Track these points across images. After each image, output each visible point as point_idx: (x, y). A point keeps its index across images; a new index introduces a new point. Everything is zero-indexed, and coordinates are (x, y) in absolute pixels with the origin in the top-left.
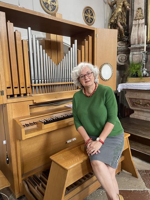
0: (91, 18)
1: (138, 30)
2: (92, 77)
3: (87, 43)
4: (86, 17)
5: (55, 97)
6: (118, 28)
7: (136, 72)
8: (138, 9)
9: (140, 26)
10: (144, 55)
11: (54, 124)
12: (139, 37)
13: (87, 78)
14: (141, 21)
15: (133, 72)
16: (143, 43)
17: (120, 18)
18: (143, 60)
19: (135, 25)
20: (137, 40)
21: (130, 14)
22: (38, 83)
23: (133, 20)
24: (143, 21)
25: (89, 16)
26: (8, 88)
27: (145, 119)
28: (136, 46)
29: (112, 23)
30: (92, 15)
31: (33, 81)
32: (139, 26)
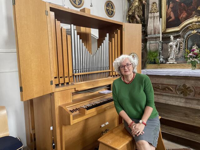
0: (112, 11)
1: (154, 22)
2: (131, 67)
3: (117, 36)
4: (107, 10)
5: (93, 85)
6: (135, 20)
7: (154, 59)
8: (153, 3)
9: (156, 18)
10: (160, 44)
11: (93, 110)
12: (155, 28)
13: (126, 68)
14: (156, 14)
15: (152, 59)
16: (159, 33)
17: (137, 11)
18: (159, 49)
19: (151, 17)
20: (153, 31)
21: (146, 7)
22: (78, 72)
23: (148, 13)
24: (158, 14)
25: (110, 9)
26: (55, 78)
27: (164, 102)
28: (153, 36)
29: (130, 15)
30: (113, 8)
31: (74, 71)
32: (154, 19)
